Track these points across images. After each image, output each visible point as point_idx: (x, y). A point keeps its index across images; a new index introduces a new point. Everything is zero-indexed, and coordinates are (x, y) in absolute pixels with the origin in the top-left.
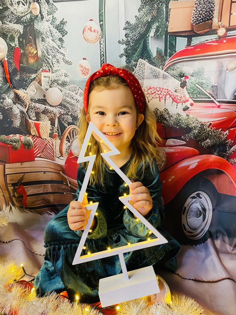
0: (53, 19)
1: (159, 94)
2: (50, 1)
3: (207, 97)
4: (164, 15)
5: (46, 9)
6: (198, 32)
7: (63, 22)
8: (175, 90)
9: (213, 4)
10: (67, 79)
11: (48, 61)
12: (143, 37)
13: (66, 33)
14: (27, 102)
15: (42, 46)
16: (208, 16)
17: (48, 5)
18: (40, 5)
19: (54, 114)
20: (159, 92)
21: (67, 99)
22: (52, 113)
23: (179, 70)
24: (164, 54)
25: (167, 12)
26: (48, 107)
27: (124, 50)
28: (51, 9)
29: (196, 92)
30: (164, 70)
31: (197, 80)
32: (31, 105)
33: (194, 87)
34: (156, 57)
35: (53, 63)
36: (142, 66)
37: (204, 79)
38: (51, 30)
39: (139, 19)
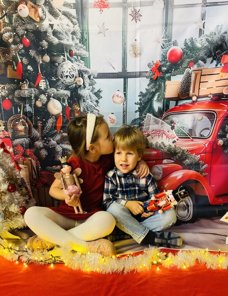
0: (93, 88)
1: (158, 134)
2: (91, 78)
3: (186, 135)
4: (163, 88)
5: (88, 82)
6: (182, 98)
7: (100, 91)
8: (168, 131)
9: (190, 83)
12: (150, 100)
13: (101, 97)
15: (84, 105)
16: (187, 89)
17: (89, 79)
18: (83, 79)
20: (159, 132)
23: (171, 119)
24: (162, 110)
25: (164, 87)
27: (138, 108)
29: (180, 132)
30: (162, 119)
31: (181, 125)
33: (179, 130)
34: (158, 112)
36: (149, 118)
37: (185, 125)
38: (90, 95)
39: (148, 90)
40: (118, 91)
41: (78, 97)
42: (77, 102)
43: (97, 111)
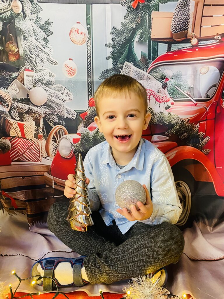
0: (37, 18)
2: (34, 1)
3: (185, 97)
4: (147, 23)
5: (29, 8)
6: (177, 40)
7: (48, 22)
8: (158, 91)
9: (189, 16)
10: (52, 79)
11: (31, 60)
12: (129, 42)
13: (51, 33)
14: (9, 102)
15: (24, 44)
16: (184, 26)
17: (32, 4)
18: (22, 4)
19: (39, 114)
21: (52, 98)
22: (36, 113)
23: (161, 72)
24: (147, 57)
25: (150, 21)
26: (32, 107)
27: (111, 53)
28: (35, 9)
29: (176, 93)
31: (176, 82)
32: (14, 105)
33: (174, 89)
34: (141, 60)
35: (37, 62)
36: (127, 69)
37: (182, 81)
38: (34, 29)
39: (124, 25)
40: (78, 23)
41: (16, 32)
42: (13, 39)
43: (45, 55)
